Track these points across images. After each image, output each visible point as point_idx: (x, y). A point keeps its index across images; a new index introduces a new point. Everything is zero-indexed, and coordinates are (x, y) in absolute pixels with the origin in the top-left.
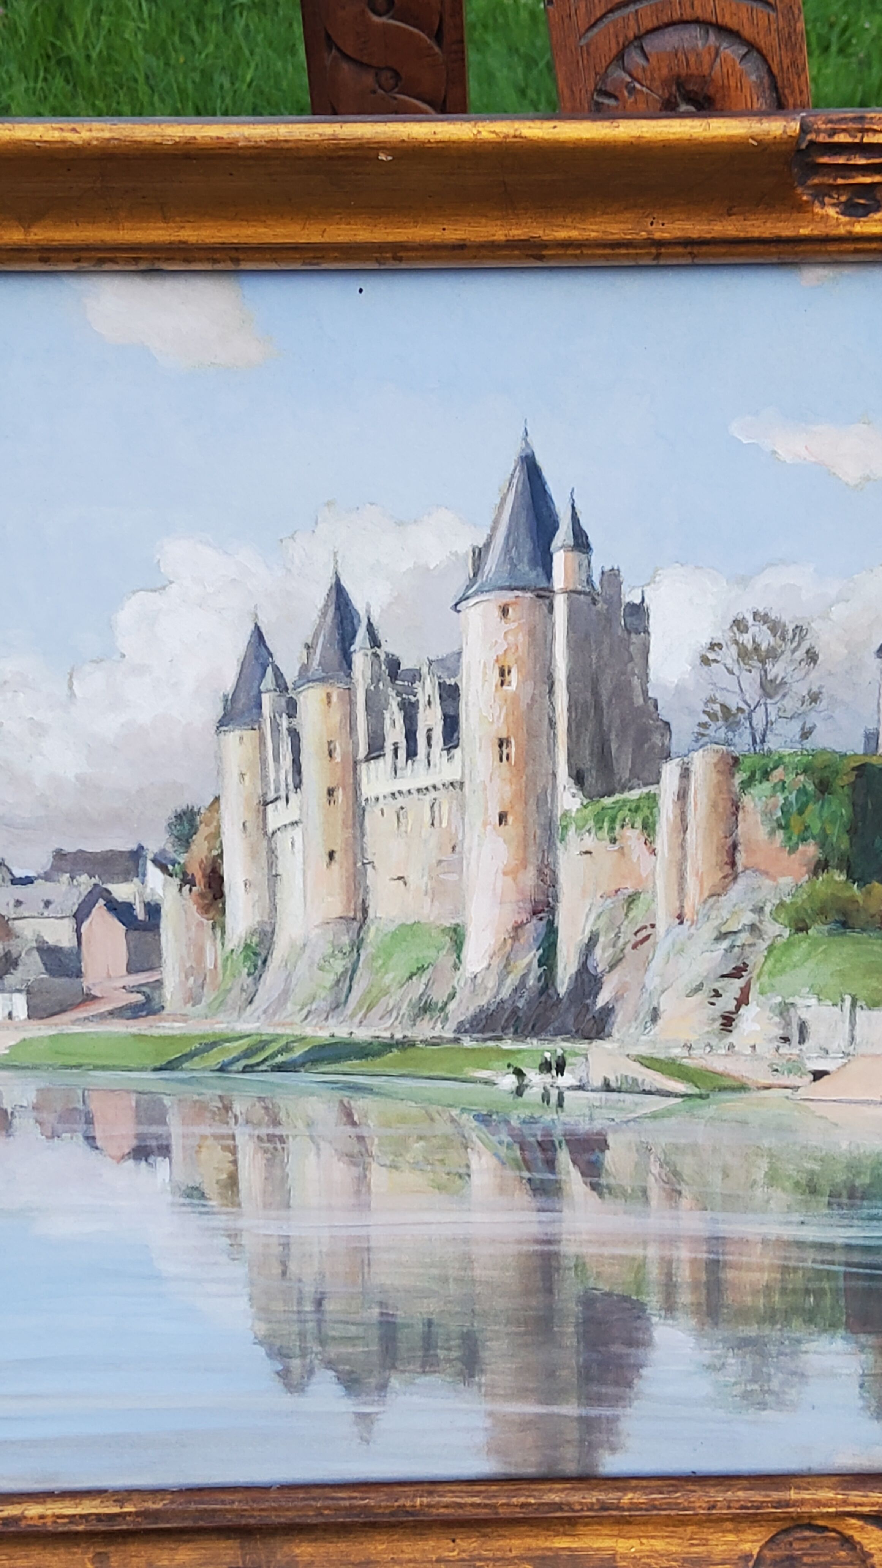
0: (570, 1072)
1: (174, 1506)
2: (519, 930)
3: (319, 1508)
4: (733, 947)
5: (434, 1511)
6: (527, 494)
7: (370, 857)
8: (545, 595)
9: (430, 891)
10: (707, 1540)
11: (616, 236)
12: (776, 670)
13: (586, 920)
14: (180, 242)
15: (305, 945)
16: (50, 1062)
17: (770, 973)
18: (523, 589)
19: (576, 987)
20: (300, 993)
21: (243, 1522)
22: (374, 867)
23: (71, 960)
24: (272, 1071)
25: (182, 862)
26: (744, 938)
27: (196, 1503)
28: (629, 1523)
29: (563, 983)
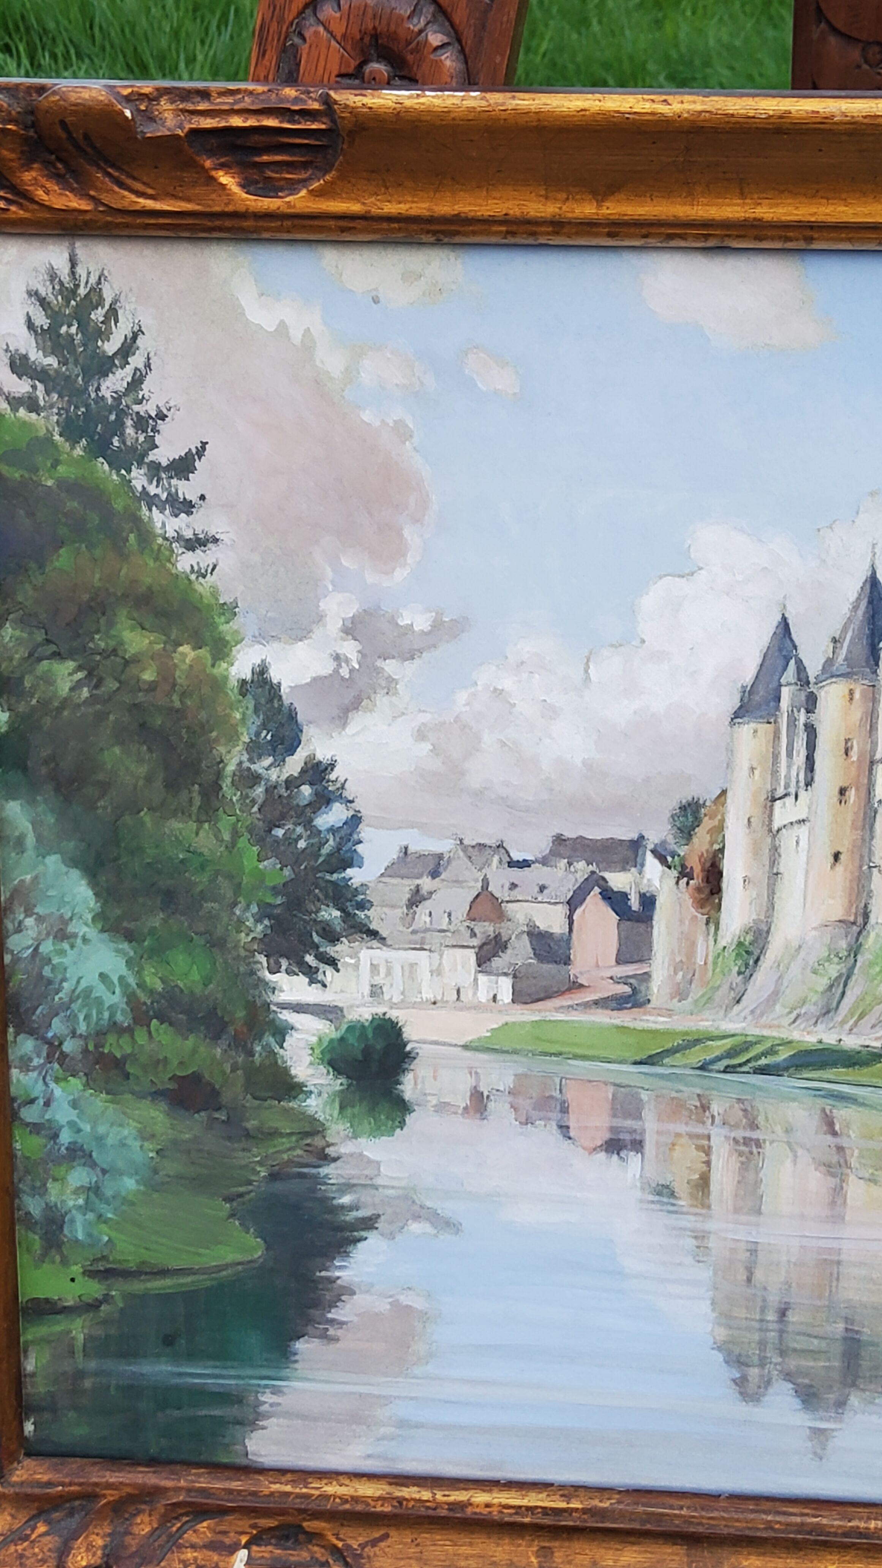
1: (621, 1507)
3: (770, 1521)
7: (877, 860)
14: (755, 219)
15: (800, 947)
16: (530, 1048)
20: (790, 996)
21: (692, 1530)
22: (880, 871)
23: (559, 946)
24: (755, 1073)
25: (682, 854)
27: (644, 1505)
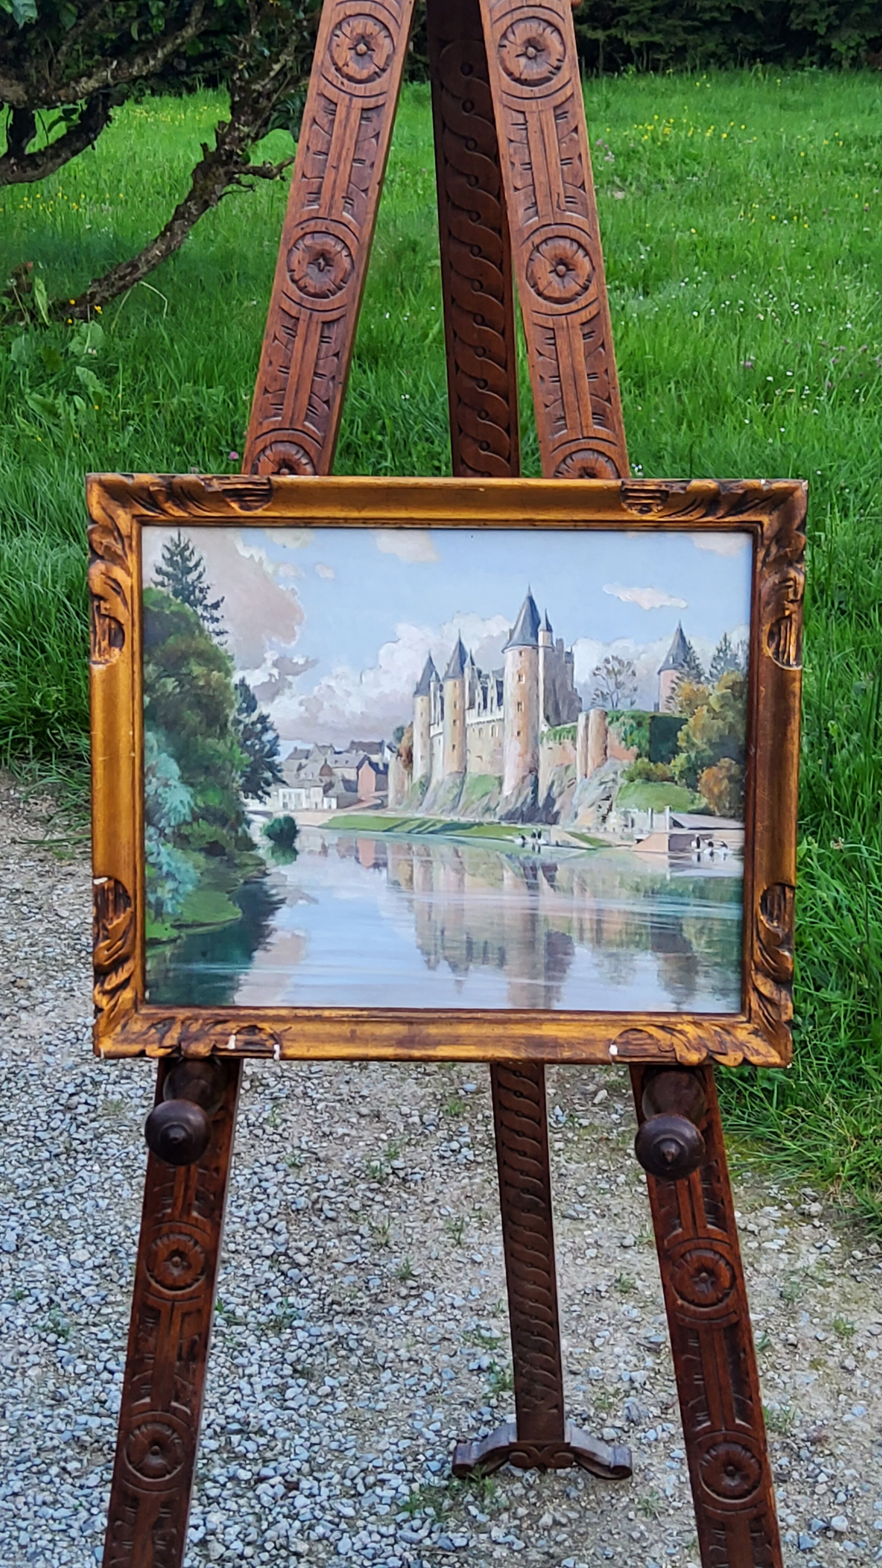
0: (543, 838)
2: (524, 779)
4: (606, 788)
6: (530, 610)
7: (468, 748)
8: (536, 647)
9: (491, 762)
11: (560, 519)
12: (620, 678)
13: (550, 776)
15: (442, 783)
16: (344, 827)
17: (620, 798)
18: (527, 645)
19: (546, 803)
20: (440, 802)
21: (410, 1020)
22: (470, 752)
23: (354, 785)
24: (429, 834)
25: (398, 747)
26: (610, 784)
29: (541, 803)
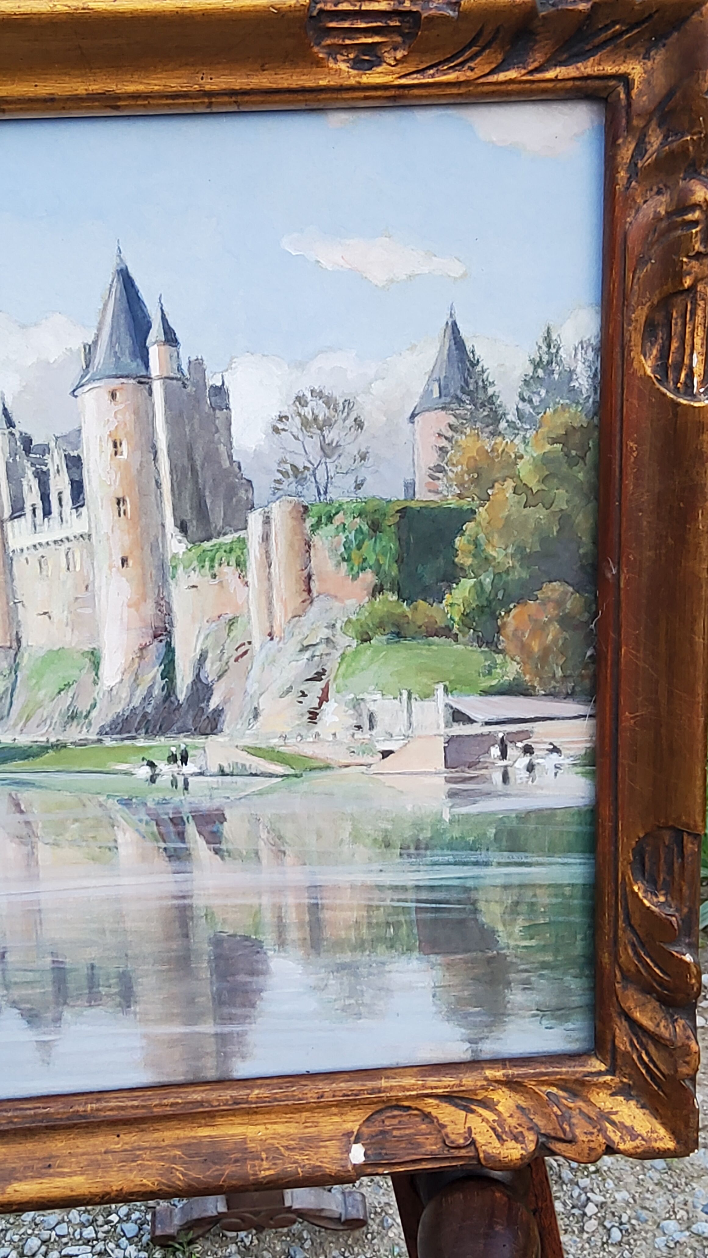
0: (191, 762)
2: (144, 651)
3: (10, 1118)
4: (313, 656)
5: (102, 1114)
6: (125, 299)
7: (19, 597)
8: (144, 381)
9: (70, 623)
10: (317, 1122)
11: (174, 89)
12: (331, 435)
13: (197, 641)
17: (344, 675)
18: (127, 377)
19: (192, 694)
22: (23, 605)
26: (322, 649)
28: (256, 1113)
29: (182, 692)
